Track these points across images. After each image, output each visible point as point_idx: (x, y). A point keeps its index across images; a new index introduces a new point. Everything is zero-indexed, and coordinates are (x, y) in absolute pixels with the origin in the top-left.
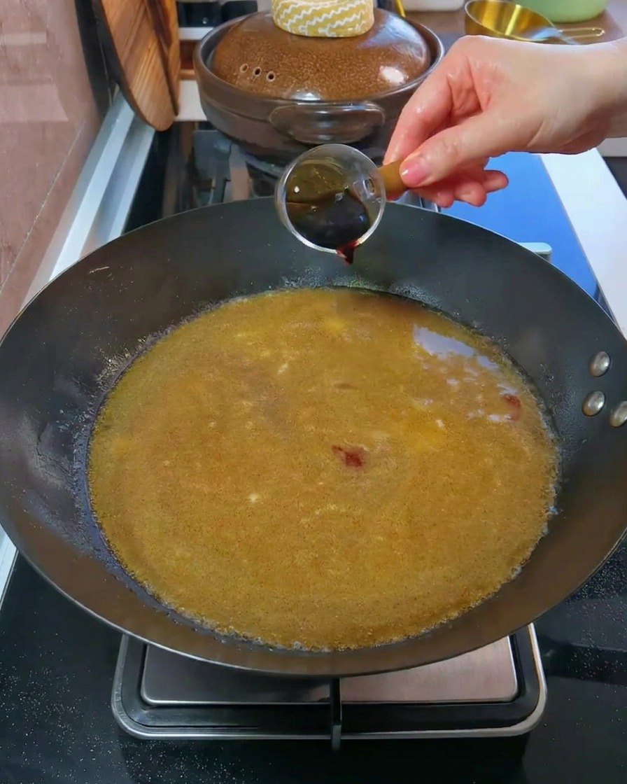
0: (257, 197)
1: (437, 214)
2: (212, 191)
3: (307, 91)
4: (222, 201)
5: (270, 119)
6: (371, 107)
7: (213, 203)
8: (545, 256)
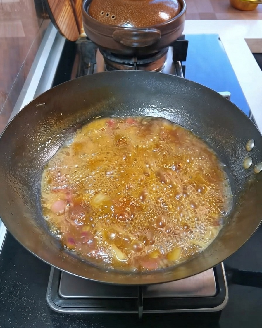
0: (107, 71)
1: (183, 79)
2: (89, 68)
3: (128, 23)
4: (93, 73)
5: (113, 36)
6: (155, 31)
7: (89, 73)
8: (228, 97)
